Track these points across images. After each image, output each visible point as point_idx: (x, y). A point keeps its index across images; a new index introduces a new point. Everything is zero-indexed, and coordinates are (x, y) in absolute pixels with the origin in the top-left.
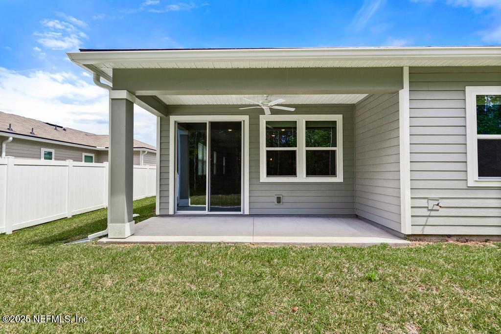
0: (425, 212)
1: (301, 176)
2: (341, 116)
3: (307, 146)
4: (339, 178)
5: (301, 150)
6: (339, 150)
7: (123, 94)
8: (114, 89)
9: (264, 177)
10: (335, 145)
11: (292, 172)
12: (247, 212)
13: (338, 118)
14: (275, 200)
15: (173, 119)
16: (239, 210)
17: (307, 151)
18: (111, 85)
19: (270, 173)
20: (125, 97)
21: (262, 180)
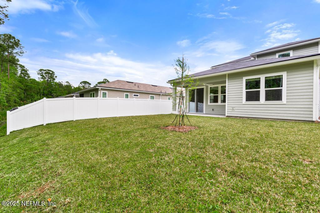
0: (231, 110)
1: (219, 103)
5: (220, 95)
11: (217, 101)
12: (205, 113)
14: (212, 110)
15: (188, 89)
19: (211, 102)
21: (208, 104)
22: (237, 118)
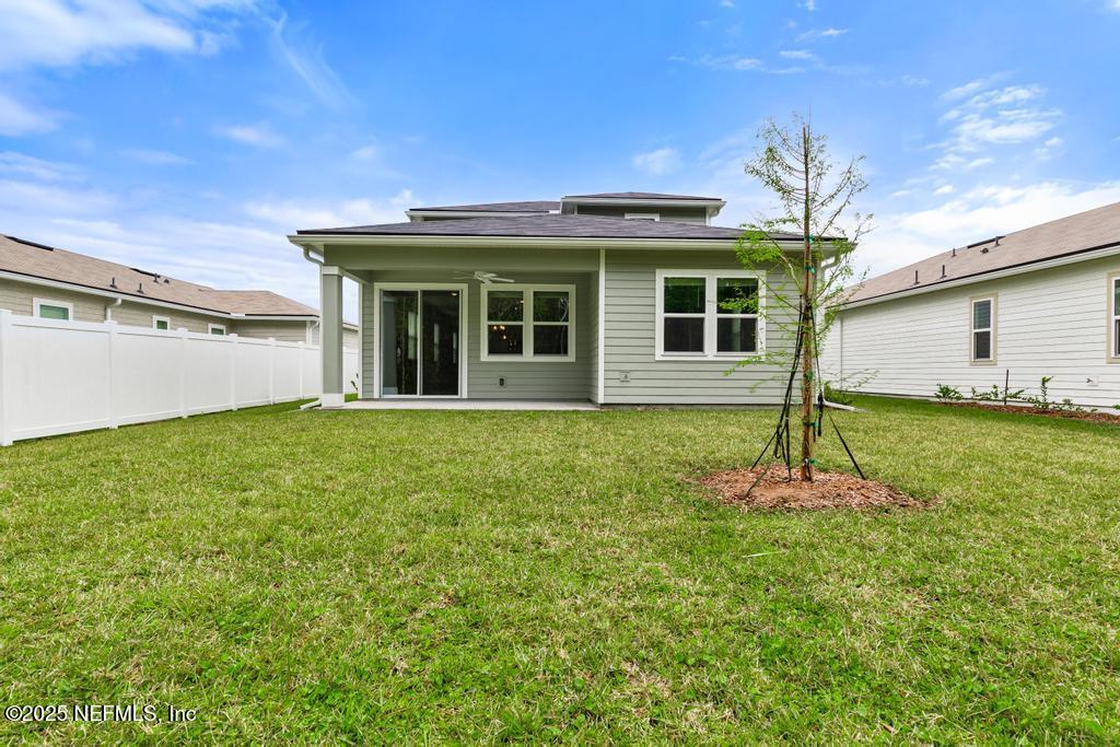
0: (617, 383)
1: (528, 354)
2: (574, 286)
3: (535, 320)
4: (571, 357)
5: (528, 325)
6: (572, 325)
7: (335, 270)
8: (325, 265)
9: (485, 356)
10: (566, 320)
11: (518, 350)
12: (465, 396)
13: (571, 289)
14: (498, 381)
15: (378, 286)
16: (457, 394)
17: (535, 326)
18: (322, 260)
19: (492, 351)
20: (336, 273)
21: (483, 359)
22: (639, 409)
